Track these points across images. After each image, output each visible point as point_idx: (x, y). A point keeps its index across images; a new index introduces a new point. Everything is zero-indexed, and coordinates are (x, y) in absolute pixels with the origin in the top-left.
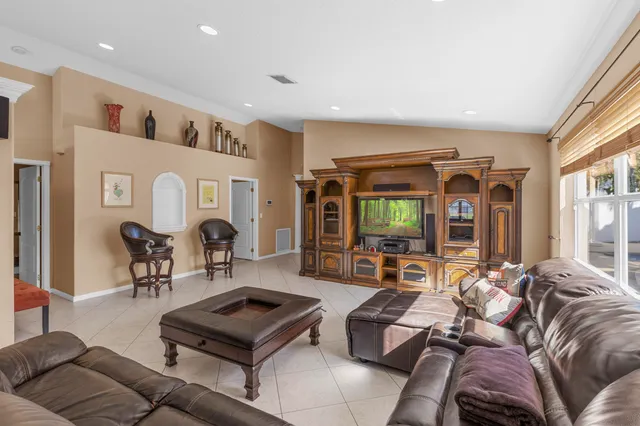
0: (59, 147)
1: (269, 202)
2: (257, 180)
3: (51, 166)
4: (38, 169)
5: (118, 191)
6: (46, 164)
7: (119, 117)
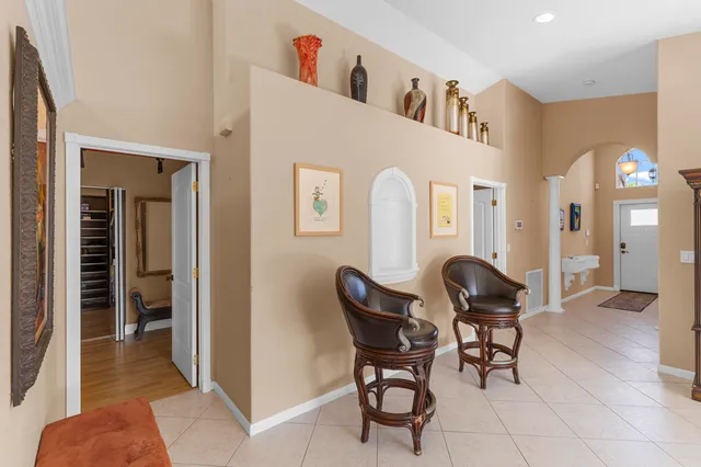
0: (224, 121)
1: (519, 225)
2: (504, 185)
3: (212, 162)
4: (194, 166)
5: (319, 204)
6: (204, 157)
7: (314, 59)
